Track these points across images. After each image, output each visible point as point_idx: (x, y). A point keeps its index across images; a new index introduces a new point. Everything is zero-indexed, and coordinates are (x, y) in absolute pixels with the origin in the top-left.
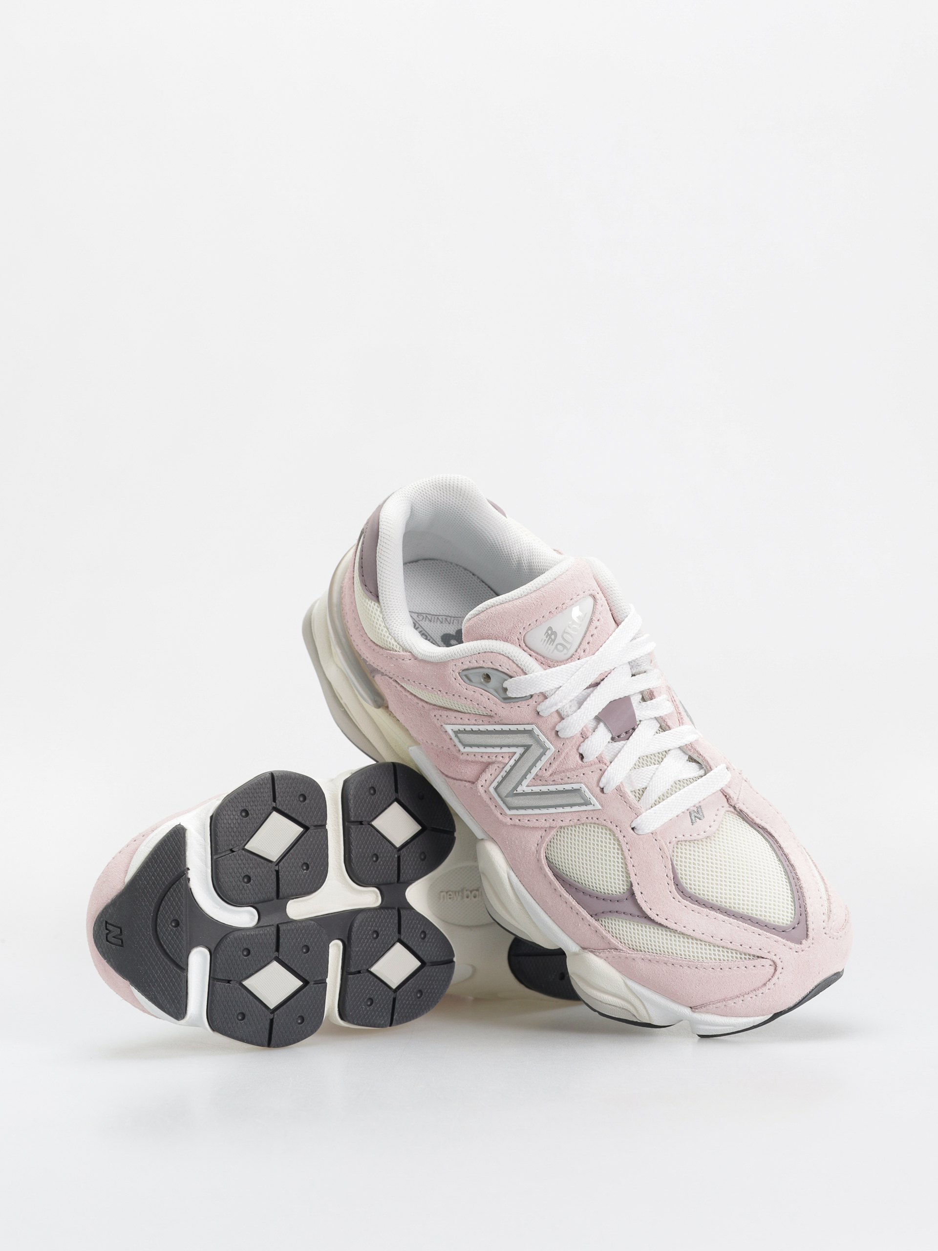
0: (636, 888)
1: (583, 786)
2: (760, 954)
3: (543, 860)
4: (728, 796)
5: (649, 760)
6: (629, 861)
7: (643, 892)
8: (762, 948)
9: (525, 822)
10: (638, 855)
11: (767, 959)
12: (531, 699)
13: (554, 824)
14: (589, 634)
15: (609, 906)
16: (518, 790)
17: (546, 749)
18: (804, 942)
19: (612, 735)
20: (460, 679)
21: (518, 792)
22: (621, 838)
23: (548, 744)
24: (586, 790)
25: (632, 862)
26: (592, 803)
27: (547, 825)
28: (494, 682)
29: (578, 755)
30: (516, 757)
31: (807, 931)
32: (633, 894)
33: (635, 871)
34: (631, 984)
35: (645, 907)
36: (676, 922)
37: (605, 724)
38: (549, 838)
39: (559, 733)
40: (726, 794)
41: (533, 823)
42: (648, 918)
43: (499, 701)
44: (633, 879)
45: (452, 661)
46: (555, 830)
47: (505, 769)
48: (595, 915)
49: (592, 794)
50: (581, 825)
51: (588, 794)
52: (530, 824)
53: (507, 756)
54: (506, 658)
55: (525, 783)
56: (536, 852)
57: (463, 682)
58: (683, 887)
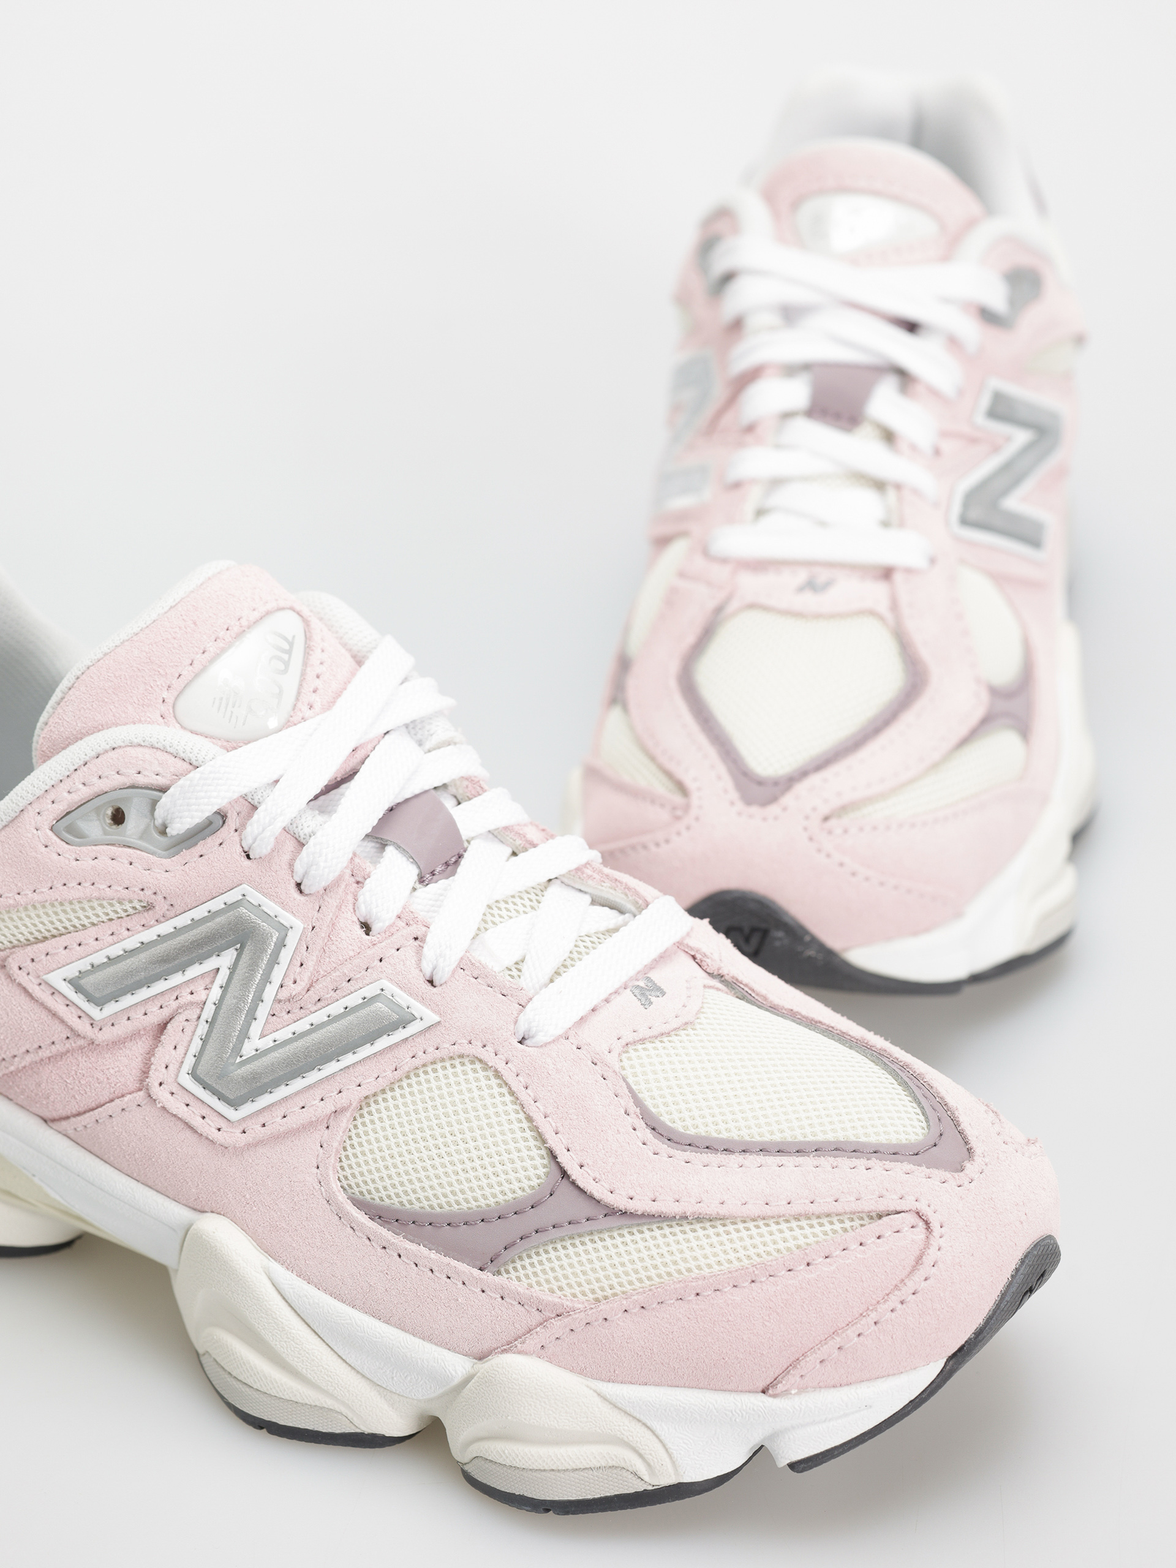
0: (564, 1159)
1: (385, 983)
2: (882, 1207)
3: (338, 1194)
4: (698, 956)
5: (511, 906)
6: (534, 1108)
7: (584, 1163)
8: (885, 1192)
9: (277, 1124)
10: (550, 1088)
11: (902, 1214)
12: (226, 826)
13: (342, 1100)
14: (311, 673)
15: (515, 1226)
16: (243, 1052)
17: (284, 930)
18: (968, 1165)
19: (419, 867)
20: (58, 840)
21: (244, 1058)
22: (501, 1067)
23: (286, 918)
24: (397, 991)
25: (541, 1108)
26: (416, 1015)
27: (329, 1107)
28: (134, 822)
29: (359, 927)
30: (222, 978)
31: (966, 1143)
32: (564, 1174)
33: (554, 1124)
34: (611, 1389)
35: (598, 1191)
36: (677, 1197)
37: (398, 847)
38: (338, 1138)
39: (302, 887)
40: (693, 953)
41: (297, 1118)
42: (611, 1212)
43: (155, 858)
44: (553, 1142)
45: (29, 807)
46: (348, 1114)
47: (204, 1017)
48: (491, 1262)
49: (411, 995)
50: (405, 1080)
51: (403, 999)
52: (293, 1121)
53: (199, 987)
54: (146, 750)
55: (256, 1029)
56: (317, 1187)
57: (67, 846)
58: (670, 1129)
